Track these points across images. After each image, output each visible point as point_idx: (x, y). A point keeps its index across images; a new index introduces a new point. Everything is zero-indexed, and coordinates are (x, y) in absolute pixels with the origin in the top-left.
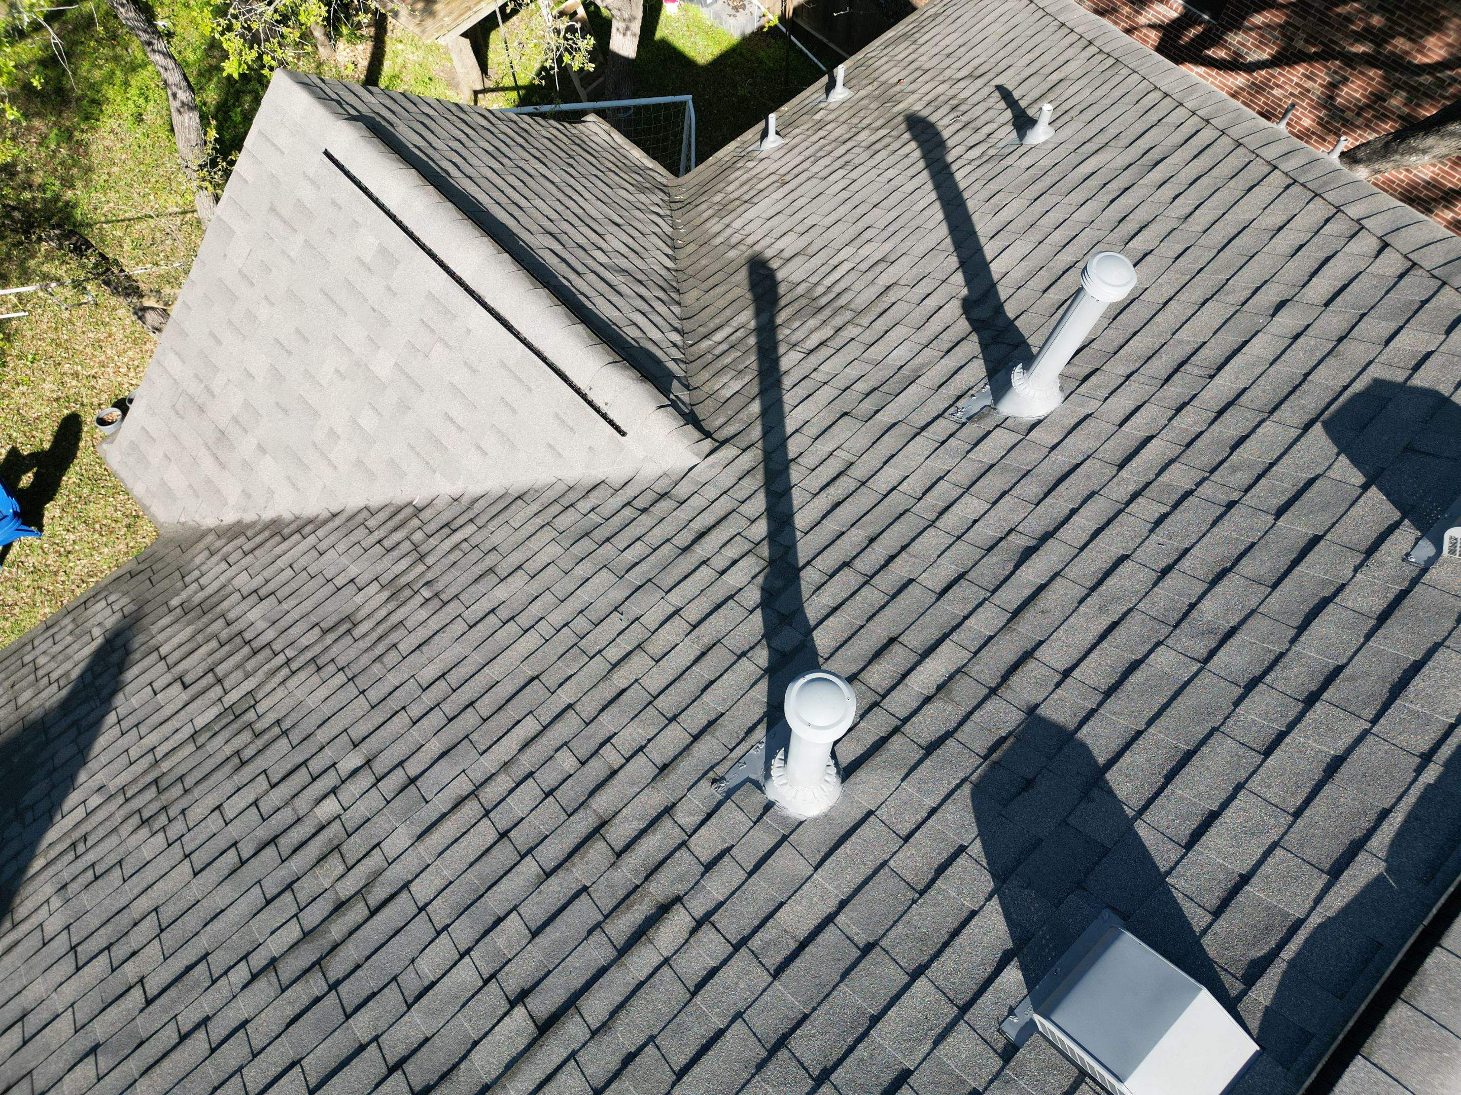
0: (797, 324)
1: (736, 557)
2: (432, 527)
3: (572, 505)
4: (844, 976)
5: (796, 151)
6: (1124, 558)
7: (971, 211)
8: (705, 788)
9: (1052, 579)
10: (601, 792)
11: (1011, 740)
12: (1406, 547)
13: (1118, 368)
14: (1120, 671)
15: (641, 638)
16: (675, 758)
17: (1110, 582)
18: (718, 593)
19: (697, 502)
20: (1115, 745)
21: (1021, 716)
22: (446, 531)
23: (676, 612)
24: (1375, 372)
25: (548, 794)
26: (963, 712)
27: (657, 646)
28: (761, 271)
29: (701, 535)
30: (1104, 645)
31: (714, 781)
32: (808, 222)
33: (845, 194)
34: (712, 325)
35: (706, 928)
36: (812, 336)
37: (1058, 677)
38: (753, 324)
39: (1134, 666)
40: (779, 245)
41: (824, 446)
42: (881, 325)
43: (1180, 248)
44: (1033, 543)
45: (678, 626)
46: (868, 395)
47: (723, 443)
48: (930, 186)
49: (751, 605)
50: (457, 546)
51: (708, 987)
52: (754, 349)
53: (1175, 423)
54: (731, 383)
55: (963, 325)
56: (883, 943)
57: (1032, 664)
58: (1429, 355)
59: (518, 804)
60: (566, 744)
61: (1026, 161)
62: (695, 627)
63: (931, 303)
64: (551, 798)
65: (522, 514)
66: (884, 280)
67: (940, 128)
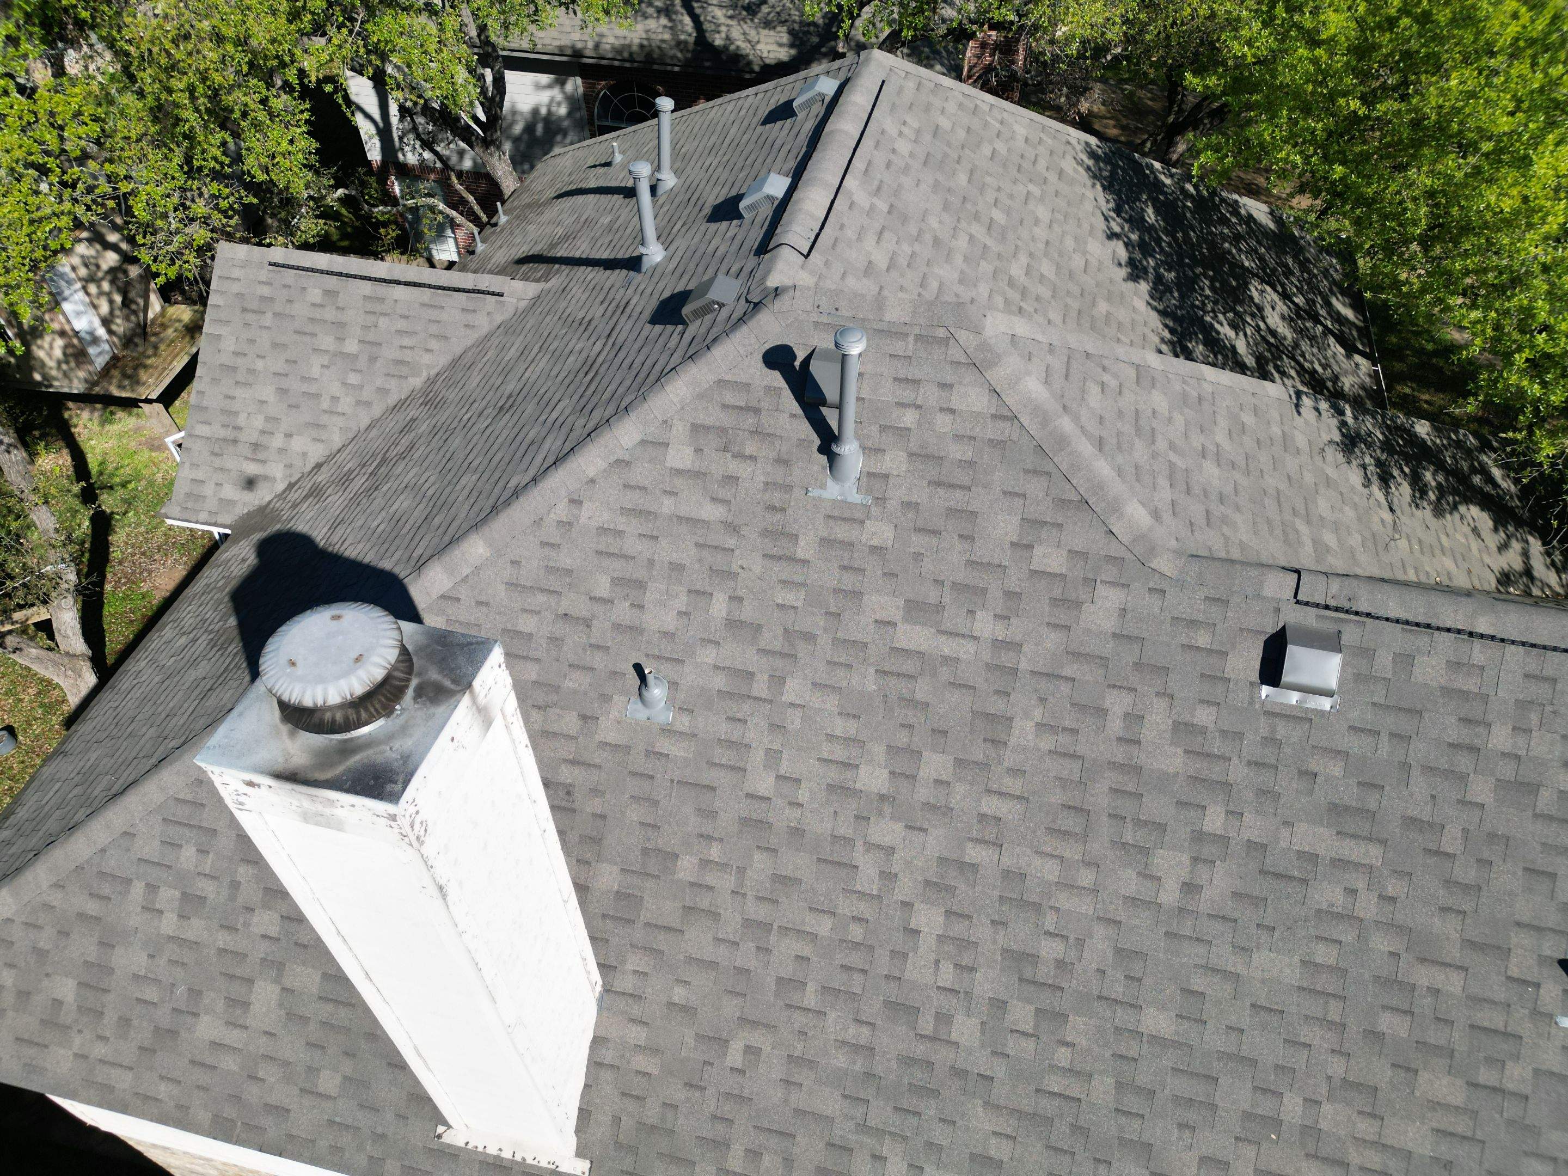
2: (424, 388)
7: (605, 186)
19: (554, 289)
32: (529, 241)
36: (564, 245)
41: (596, 247)
42: (593, 223)
45: (577, 296)
46: (602, 232)
48: (579, 197)
53: (717, 156)
61: (619, 166)
62: (584, 291)
67: (571, 189)
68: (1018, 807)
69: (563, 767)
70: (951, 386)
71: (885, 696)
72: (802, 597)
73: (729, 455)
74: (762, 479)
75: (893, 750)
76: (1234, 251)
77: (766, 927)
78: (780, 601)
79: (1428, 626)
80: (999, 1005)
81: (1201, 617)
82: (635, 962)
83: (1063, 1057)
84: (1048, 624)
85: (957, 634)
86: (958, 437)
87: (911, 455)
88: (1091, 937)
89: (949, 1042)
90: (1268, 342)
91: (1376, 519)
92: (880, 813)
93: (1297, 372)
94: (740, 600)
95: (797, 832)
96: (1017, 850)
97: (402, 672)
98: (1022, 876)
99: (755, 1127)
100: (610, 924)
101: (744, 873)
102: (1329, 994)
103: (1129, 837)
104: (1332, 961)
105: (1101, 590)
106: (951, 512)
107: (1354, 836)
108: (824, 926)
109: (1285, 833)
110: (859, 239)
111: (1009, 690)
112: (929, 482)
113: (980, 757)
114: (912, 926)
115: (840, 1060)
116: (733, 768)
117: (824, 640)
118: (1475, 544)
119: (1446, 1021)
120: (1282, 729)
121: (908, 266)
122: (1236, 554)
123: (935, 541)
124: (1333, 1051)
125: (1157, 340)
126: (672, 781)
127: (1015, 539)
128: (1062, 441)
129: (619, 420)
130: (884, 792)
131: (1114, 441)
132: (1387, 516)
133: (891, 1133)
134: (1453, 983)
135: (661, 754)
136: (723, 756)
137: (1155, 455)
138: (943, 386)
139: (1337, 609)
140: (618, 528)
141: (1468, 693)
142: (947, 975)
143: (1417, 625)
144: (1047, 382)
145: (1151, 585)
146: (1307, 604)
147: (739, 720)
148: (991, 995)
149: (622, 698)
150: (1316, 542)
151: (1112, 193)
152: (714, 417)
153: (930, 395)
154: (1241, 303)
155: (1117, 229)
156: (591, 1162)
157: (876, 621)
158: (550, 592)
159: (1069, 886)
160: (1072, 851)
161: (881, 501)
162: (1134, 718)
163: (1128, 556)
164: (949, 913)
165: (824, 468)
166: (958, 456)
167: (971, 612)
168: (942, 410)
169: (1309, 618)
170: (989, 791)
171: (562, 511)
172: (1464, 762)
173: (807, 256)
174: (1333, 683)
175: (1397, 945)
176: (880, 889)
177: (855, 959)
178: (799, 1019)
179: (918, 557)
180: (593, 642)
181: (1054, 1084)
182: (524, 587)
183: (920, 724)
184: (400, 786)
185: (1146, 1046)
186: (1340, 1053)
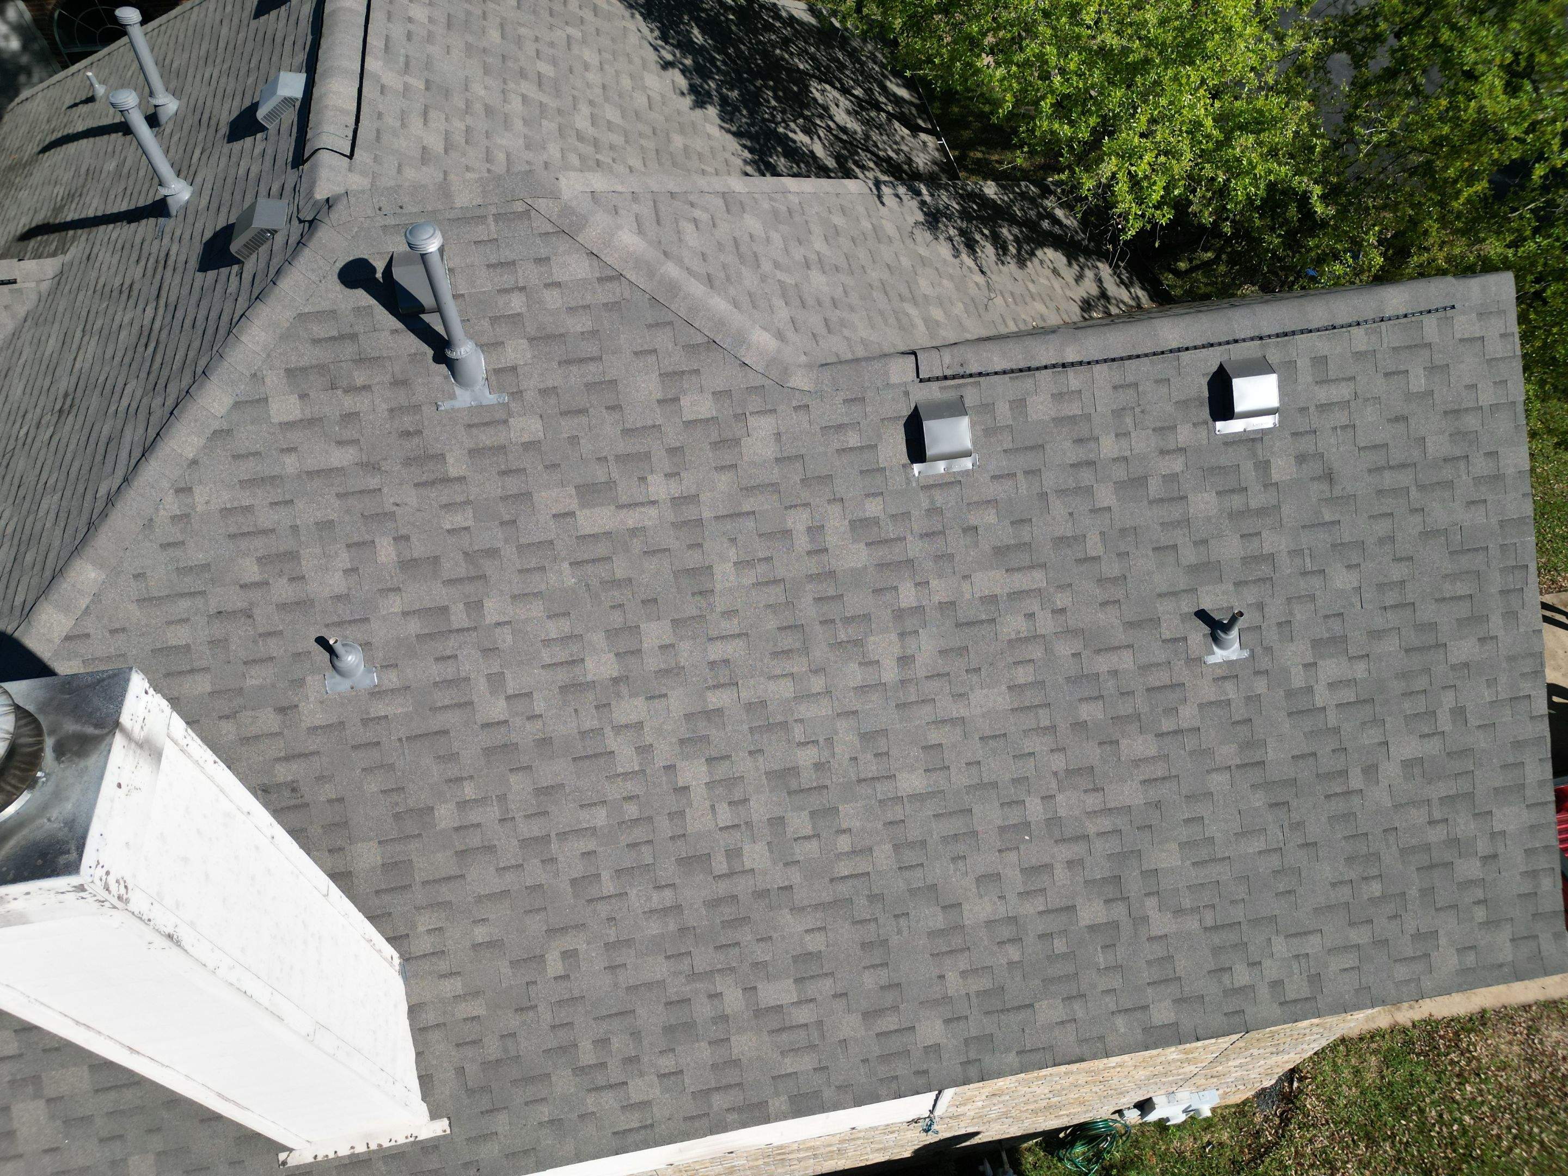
40: (21, 226)
41: (111, 198)
62: (112, 254)
66: (83, 171)
68: (740, 643)
69: (277, 766)
70: (548, 259)
71: (587, 585)
72: (471, 515)
73: (339, 392)
74: (384, 406)
75: (612, 634)
76: (787, 56)
77: (546, 839)
78: (448, 527)
79: (1029, 369)
80: (778, 822)
81: (846, 420)
82: (425, 922)
83: (844, 843)
84: (716, 468)
85: (636, 505)
86: (572, 310)
87: (531, 340)
88: (836, 733)
89: (744, 872)
90: (841, 140)
91: (972, 285)
92: (618, 695)
93: (875, 163)
94: (407, 538)
95: (545, 742)
96: (752, 682)
97: (30, 736)
98: (763, 703)
99: (594, 1019)
100: (386, 898)
101: (505, 799)
102: (1036, 706)
103: (842, 636)
104: (1030, 679)
105: (753, 421)
106: (589, 386)
107: (1019, 569)
108: (600, 817)
109: (966, 586)
110: (403, 125)
111: (700, 541)
112: (559, 363)
113: (695, 612)
114: (680, 784)
115: (654, 928)
116: (459, 705)
117: (509, 551)
118: (1057, 283)
119: (1128, 693)
120: (939, 498)
121: (467, 142)
122: (861, 352)
123: (584, 420)
124: (1052, 751)
125: (739, 162)
126: (400, 740)
127: (659, 396)
128: (673, 288)
129: (201, 387)
130: (615, 674)
131: (722, 275)
132: (979, 278)
133: (718, 970)
134: (1126, 661)
135: (379, 718)
136: (444, 697)
137: (764, 278)
138: (539, 261)
139: (954, 377)
140: (244, 504)
141: (1074, 416)
142: (725, 815)
143: (1021, 370)
144: (641, 231)
145: (795, 403)
146: (929, 380)
147: (449, 657)
148: (768, 816)
149: (317, 677)
150: (927, 321)
151: (654, 21)
152: (309, 355)
153: (529, 274)
154: (807, 106)
155: (669, 57)
156: (449, 1118)
157: (554, 516)
158: (192, 594)
159: (804, 697)
160: (798, 666)
161: (517, 394)
162: (815, 530)
163: (768, 382)
164: (710, 760)
165: (446, 377)
166: (579, 328)
167: (643, 479)
168: (547, 286)
169: (934, 392)
170: (711, 639)
171: (172, 505)
172: (1086, 476)
173: (351, 156)
174: (968, 444)
175: (1077, 646)
176: (641, 764)
177: (639, 833)
178: (603, 909)
179: (574, 440)
180: (261, 630)
181: (843, 869)
182: (160, 598)
183: (629, 600)
184: (74, 855)
185: (907, 806)
186: (1058, 750)
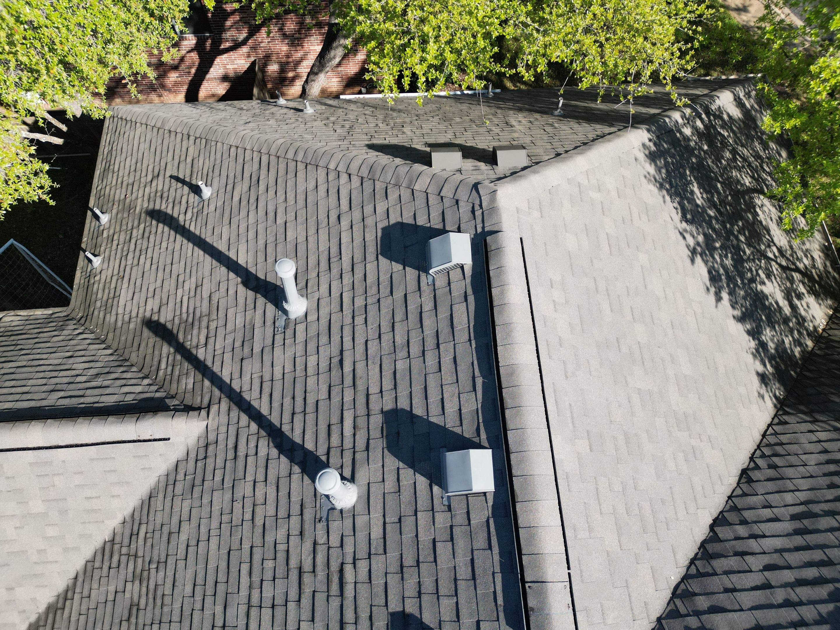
0: (189, 337)
1: (255, 444)
2: (126, 541)
3: (175, 481)
4: (401, 534)
5: (112, 259)
6: (367, 341)
7: (211, 243)
8: (319, 526)
9: (354, 365)
10: (290, 561)
11: (384, 425)
12: (426, 281)
13: (313, 275)
14: (393, 378)
15: (252, 502)
16: (302, 527)
17: (369, 352)
18: (262, 462)
19: (222, 437)
20: (408, 401)
21: (381, 415)
22: (134, 537)
23: (255, 482)
24: (380, 226)
25: (274, 580)
26: (366, 429)
27: (260, 499)
28: (153, 325)
29: (236, 447)
30: (383, 374)
31: (320, 521)
32: (151, 289)
33: (154, 267)
34: (155, 363)
35: (357, 562)
36: (200, 338)
37: (380, 394)
38: (172, 350)
39: (395, 373)
40: (149, 308)
41: (246, 378)
42: (221, 314)
43: (293, 214)
44: (339, 358)
45: (260, 486)
46: (243, 346)
47: (209, 407)
48: (185, 241)
49: (277, 456)
50: (145, 539)
51: (372, 576)
52: (183, 360)
53: (344, 284)
54: (188, 381)
55: (251, 294)
56: (402, 515)
57: (371, 397)
58: (388, 209)
59: (268, 593)
60: (263, 559)
61: (212, 207)
62: (266, 481)
63: (231, 292)
64: (276, 580)
65: (158, 502)
66: (206, 295)
67: (165, 210)
90: (783, 268)
121: (627, 511)
125: (751, 359)
151: (675, 195)
155: (692, 242)
